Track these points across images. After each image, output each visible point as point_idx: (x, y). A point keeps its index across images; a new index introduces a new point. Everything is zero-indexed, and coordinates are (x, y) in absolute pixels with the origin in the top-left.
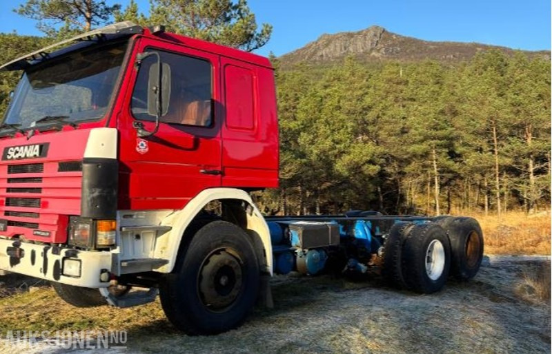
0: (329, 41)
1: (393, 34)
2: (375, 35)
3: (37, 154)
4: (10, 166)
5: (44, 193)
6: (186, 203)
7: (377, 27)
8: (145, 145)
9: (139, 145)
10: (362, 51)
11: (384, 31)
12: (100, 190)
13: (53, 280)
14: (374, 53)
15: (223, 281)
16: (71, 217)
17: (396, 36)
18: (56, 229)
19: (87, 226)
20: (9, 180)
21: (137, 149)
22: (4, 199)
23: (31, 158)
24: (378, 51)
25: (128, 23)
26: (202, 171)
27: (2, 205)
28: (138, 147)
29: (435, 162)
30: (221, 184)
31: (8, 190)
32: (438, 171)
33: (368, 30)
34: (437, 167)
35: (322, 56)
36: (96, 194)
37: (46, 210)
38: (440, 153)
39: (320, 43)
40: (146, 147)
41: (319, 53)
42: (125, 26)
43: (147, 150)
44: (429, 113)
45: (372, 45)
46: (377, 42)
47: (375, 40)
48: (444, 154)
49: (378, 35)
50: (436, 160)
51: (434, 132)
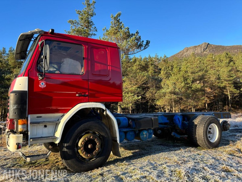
0: (187, 50)
2: (205, 46)
6: (69, 110)
7: (206, 43)
8: (44, 84)
9: (41, 84)
10: (200, 52)
11: (209, 44)
12: (17, 105)
14: (205, 52)
15: (89, 146)
17: (213, 45)
21: (40, 86)
24: (206, 51)
25: (37, 30)
26: (77, 95)
28: (40, 85)
29: (228, 90)
30: (88, 101)
32: (230, 93)
33: (202, 44)
35: (185, 55)
36: (15, 107)
38: (230, 87)
39: (184, 50)
40: (45, 85)
41: (184, 54)
43: (45, 86)
44: (225, 71)
45: (204, 49)
46: (206, 48)
47: (205, 48)
48: (232, 87)
49: (206, 46)
50: (229, 89)
51: (227, 79)
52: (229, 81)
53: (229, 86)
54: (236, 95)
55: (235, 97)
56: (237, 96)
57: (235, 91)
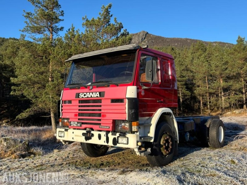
1: (151, 35)
2: (143, 35)
3: (99, 96)
4: (79, 101)
5: (102, 111)
6: (154, 114)
7: (144, 32)
9: (142, 92)
11: (147, 33)
12: (134, 110)
13: (112, 145)
16: (116, 121)
17: (153, 35)
18: (112, 125)
19: (127, 124)
20: (79, 106)
22: (78, 114)
23: (95, 97)
24: (145, 42)
27: (77, 116)
31: (79, 110)
33: (140, 33)
34: (181, 94)
36: (133, 112)
37: (105, 118)
42: (135, 46)
43: (144, 94)
45: (142, 39)
46: (145, 38)
47: (143, 37)
48: (184, 88)
49: (145, 35)
50: (181, 91)
51: (179, 79)
52: (182, 81)
53: (181, 88)
54: (187, 97)
55: (186, 100)
56: (188, 99)
57: (187, 93)
